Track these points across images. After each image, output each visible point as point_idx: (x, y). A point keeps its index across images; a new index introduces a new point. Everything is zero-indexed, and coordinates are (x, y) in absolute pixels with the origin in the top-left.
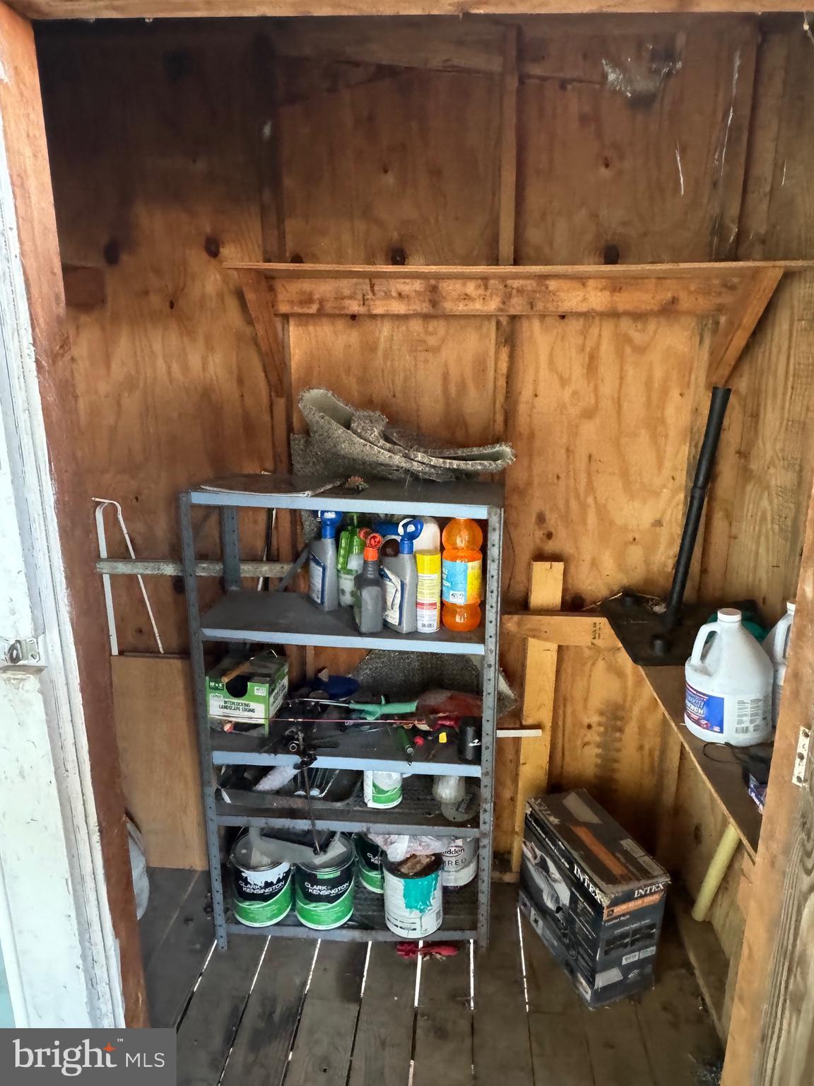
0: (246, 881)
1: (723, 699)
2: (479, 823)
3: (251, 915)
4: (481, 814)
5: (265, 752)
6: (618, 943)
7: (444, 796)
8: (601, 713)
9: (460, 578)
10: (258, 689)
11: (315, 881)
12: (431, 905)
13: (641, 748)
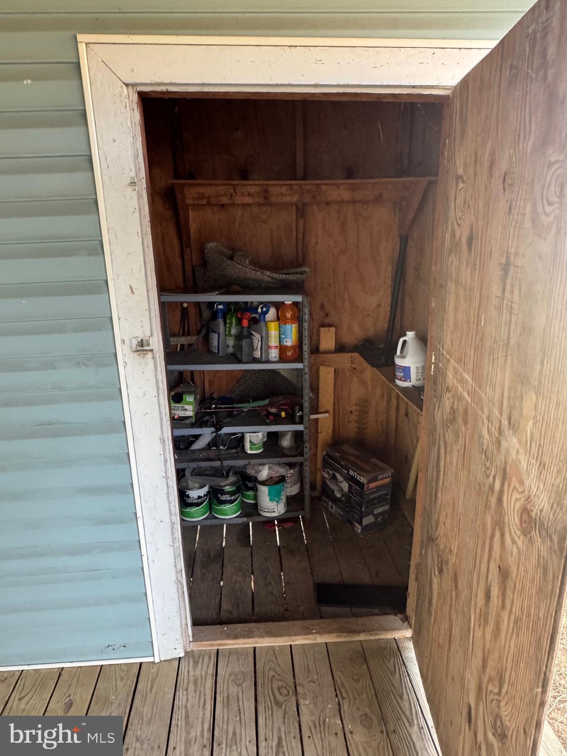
0: (188, 497)
1: (410, 367)
2: (303, 454)
3: (191, 515)
4: (305, 449)
5: (196, 428)
6: (372, 503)
7: (284, 445)
8: (357, 405)
9: (288, 332)
10: (190, 398)
11: (223, 492)
12: (282, 499)
13: (377, 421)
